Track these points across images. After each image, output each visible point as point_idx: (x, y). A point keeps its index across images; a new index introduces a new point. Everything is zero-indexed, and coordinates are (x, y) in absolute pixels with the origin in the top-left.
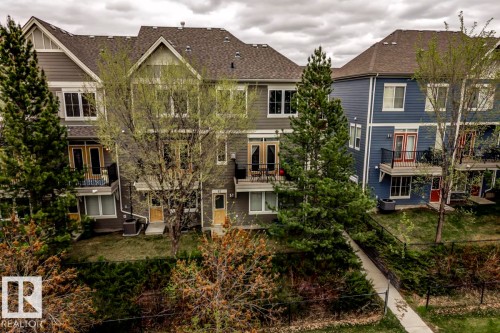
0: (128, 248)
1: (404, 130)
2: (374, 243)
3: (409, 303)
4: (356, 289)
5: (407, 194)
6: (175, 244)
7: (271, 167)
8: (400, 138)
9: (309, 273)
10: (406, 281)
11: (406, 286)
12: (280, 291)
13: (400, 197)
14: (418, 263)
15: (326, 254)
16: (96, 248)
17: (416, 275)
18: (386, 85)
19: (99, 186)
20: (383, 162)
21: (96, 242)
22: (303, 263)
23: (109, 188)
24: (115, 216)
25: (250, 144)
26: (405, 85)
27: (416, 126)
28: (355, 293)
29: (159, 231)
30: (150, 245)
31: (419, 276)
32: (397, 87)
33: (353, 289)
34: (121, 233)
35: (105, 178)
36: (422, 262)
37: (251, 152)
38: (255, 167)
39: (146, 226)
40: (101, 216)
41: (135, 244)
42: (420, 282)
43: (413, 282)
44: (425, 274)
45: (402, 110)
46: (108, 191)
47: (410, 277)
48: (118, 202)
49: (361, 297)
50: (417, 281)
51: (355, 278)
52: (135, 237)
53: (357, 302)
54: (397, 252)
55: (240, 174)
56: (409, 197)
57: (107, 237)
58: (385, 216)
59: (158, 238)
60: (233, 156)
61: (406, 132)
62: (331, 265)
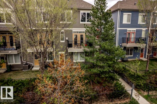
0: (24, 75)
1: (130, 31)
2: (122, 71)
3: (140, 94)
4: (118, 89)
5: (132, 55)
6: (42, 72)
7: (82, 42)
8: (129, 34)
9: (99, 82)
10: (138, 85)
11: (138, 87)
12: (87, 90)
13: (129, 56)
14: (142, 78)
15: (105, 74)
16: (10, 75)
17: (142, 83)
18: (124, 13)
19: (11, 50)
20: (123, 43)
21: (11, 73)
22: (96, 78)
23: (16, 51)
24: (20, 63)
25: (74, 34)
26: (131, 14)
27: (135, 29)
28: (118, 90)
29: (38, 68)
30: (33, 74)
31: (143, 83)
32: (128, 15)
33: (117, 89)
34: (22, 70)
35: (15, 47)
36: (143, 78)
37: (74, 37)
38: (76, 43)
39: (33, 67)
40: (14, 63)
41: (27, 74)
42: (144, 85)
43: (141, 85)
44: (145, 82)
45: (130, 23)
46: (15, 52)
47: (139, 84)
48: (21, 58)
49: (121, 92)
50: (142, 85)
51: (118, 84)
52: (28, 71)
53: (119, 94)
54: (133, 74)
55: (70, 46)
56: (132, 56)
57: (16, 71)
58: (124, 63)
59: (37, 71)
60: (67, 39)
61: (131, 32)
62: (107, 79)
